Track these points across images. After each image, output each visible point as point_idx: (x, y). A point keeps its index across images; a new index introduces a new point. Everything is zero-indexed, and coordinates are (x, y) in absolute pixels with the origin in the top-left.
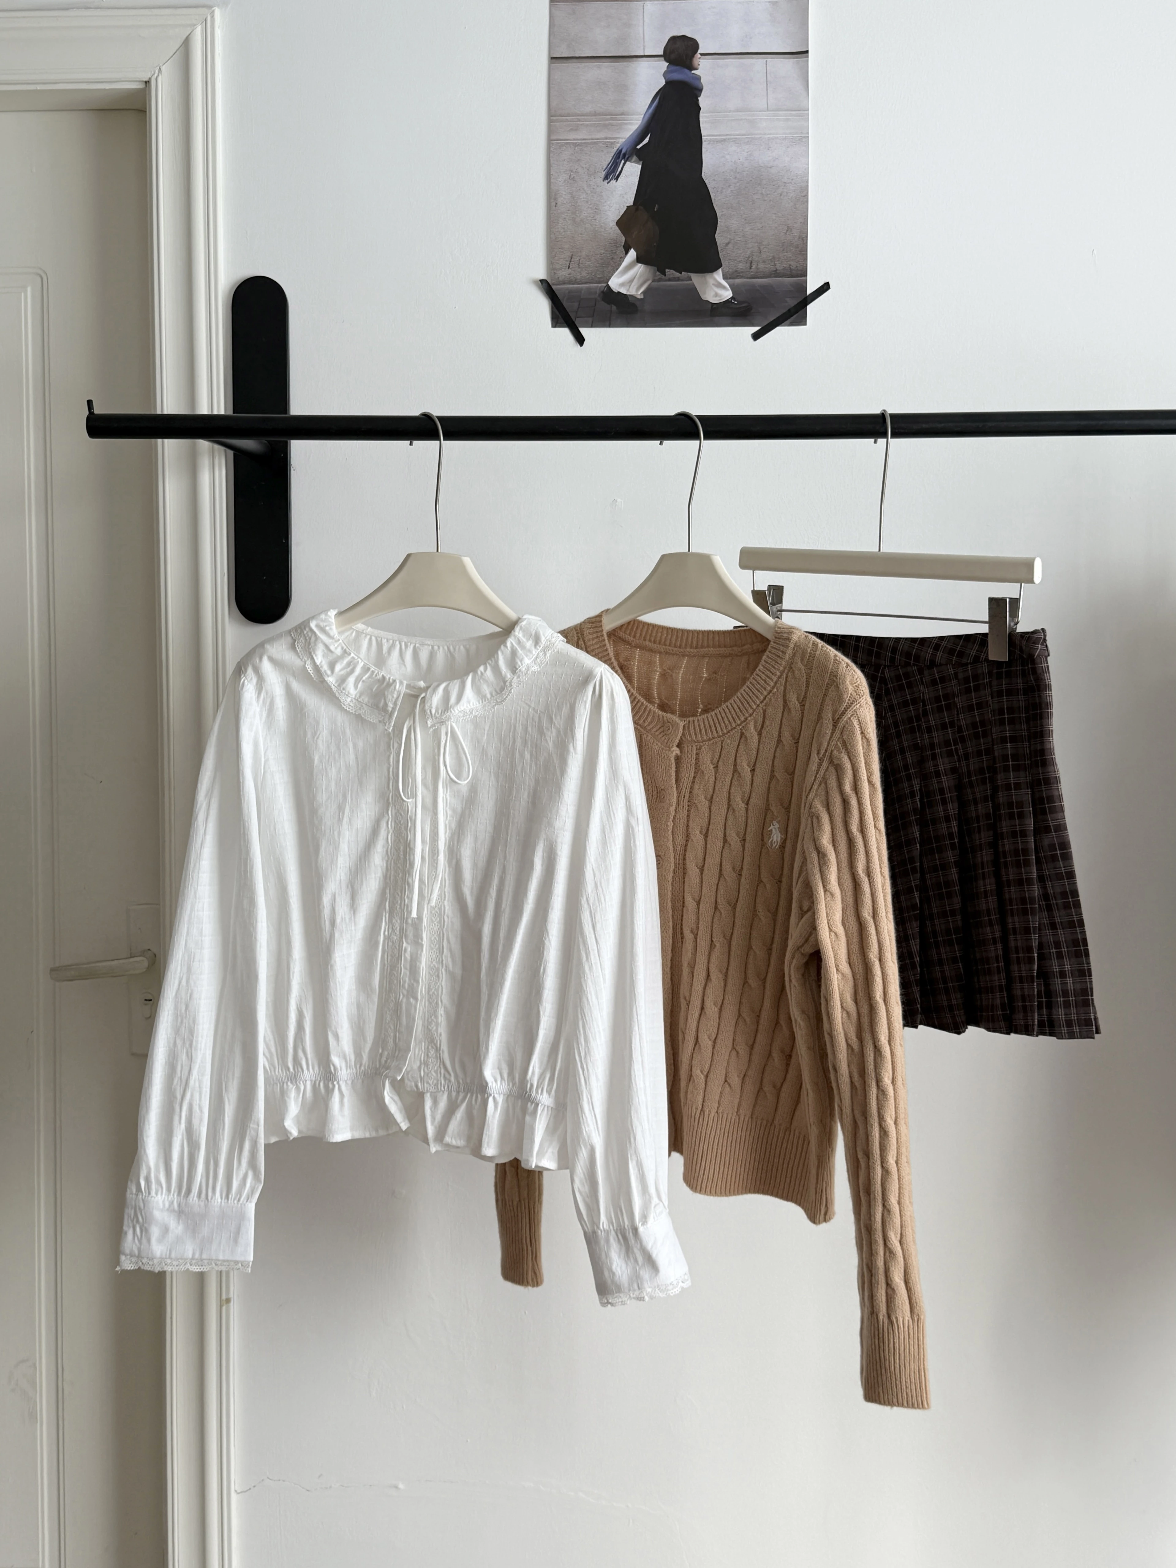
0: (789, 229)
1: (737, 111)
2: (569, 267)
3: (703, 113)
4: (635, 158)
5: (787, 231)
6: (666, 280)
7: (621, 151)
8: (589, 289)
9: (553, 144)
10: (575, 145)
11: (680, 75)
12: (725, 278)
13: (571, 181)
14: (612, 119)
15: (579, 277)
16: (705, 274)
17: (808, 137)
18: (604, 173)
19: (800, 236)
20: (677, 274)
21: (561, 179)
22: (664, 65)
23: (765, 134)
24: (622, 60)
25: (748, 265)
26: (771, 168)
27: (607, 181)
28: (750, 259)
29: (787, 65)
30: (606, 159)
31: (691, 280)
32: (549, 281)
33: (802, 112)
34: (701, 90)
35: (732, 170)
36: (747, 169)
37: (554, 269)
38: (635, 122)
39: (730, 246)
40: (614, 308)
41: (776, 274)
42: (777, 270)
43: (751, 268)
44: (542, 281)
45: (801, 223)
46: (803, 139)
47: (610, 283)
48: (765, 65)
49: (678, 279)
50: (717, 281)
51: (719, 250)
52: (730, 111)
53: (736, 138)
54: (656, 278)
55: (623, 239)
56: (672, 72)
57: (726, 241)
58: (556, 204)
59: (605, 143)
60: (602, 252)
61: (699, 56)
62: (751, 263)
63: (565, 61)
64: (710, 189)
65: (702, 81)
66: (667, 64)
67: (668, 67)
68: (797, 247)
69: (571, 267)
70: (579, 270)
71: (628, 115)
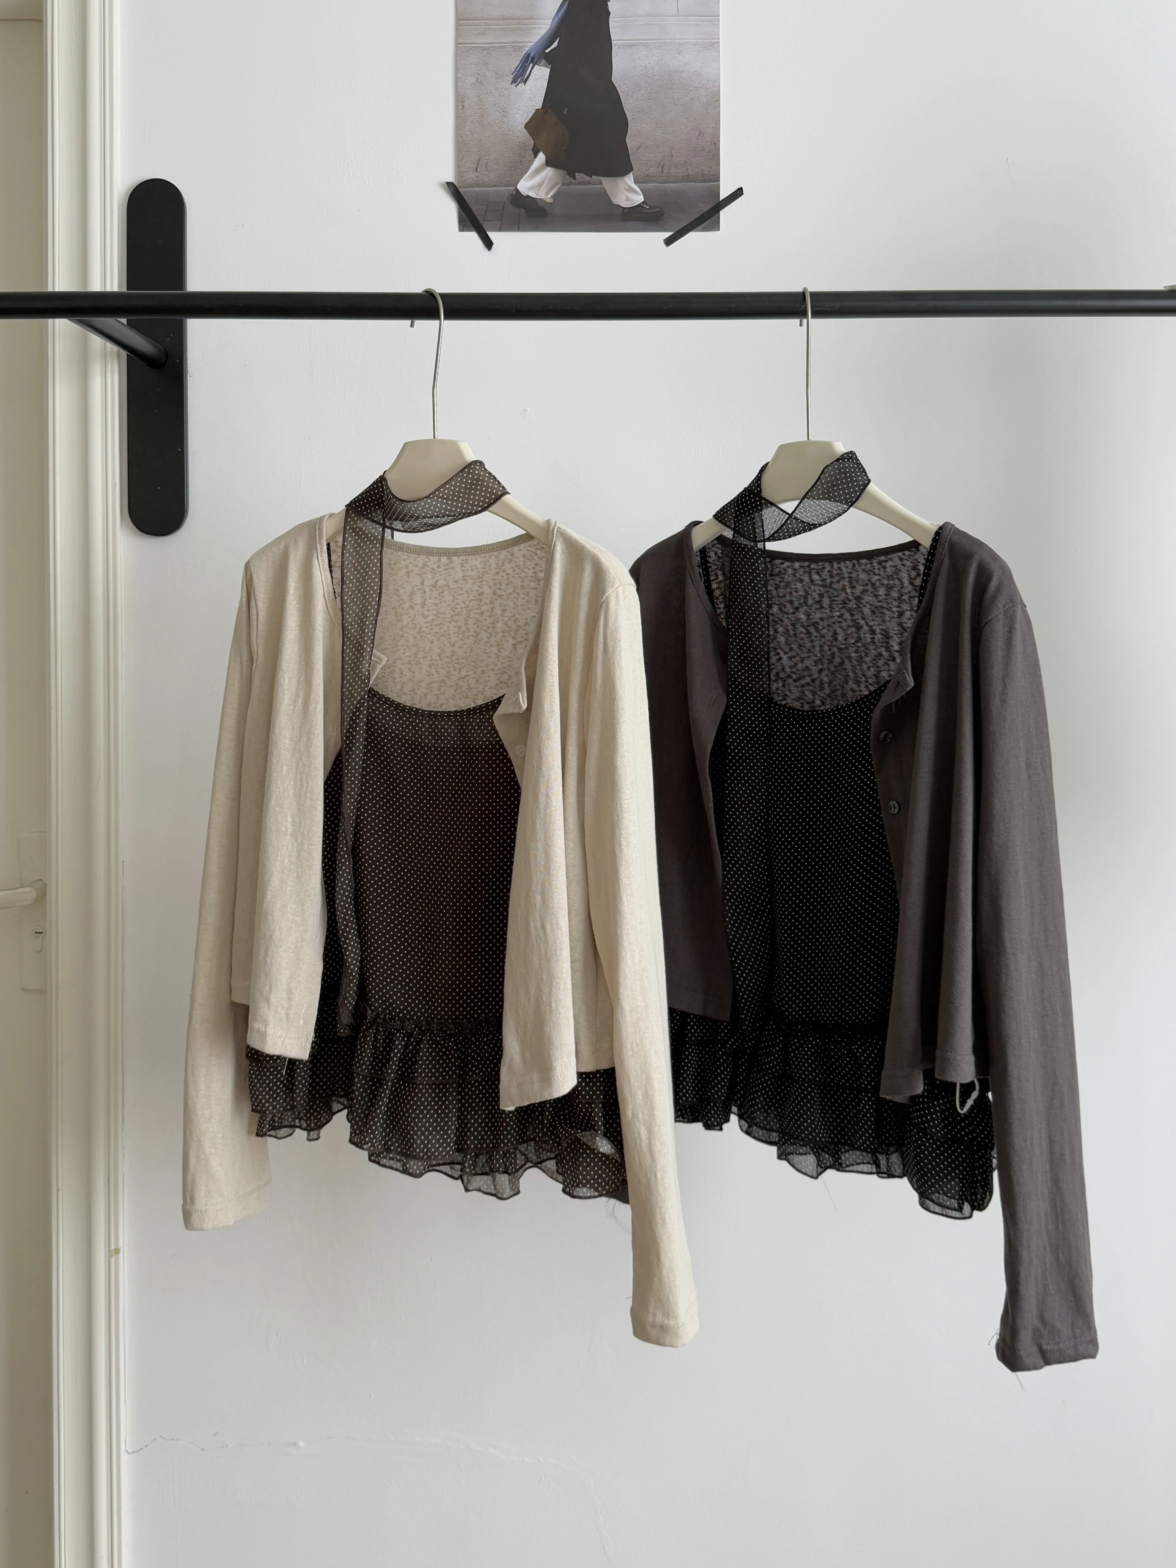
0: (701, 134)
1: (647, 15)
2: (476, 170)
3: (613, 17)
4: (543, 61)
5: (699, 135)
7: (529, 55)
8: (496, 191)
9: (460, 46)
10: (484, 49)
12: (636, 182)
13: (478, 85)
14: (520, 23)
15: (487, 180)
16: (616, 178)
17: (718, 43)
18: (512, 76)
19: (712, 141)
20: (588, 178)
21: (469, 82)
23: (676, 39)
25: (660, 169)
26: (681, 72)
27: (515, 84)
28: (662, 163)
30: (515, 62)
31: (601, 184)
32: (456, 185)
33: (714, 18)
35: (642, 74)
36: (657, 73)
37: (461, 172)
39: (640, 151)
40: (523, 211)
41: (688, 178)
42: (689, 175)
43: (662, 172)
44: (448, 184)
45: (713, 128)
46: (713, 45)
47: (518, 187)
50: (628, 185)
51: (630, 153)
52: (640, 16)
53: (646, 43)
54: (566, 182)
55: (532, 142)
58: (465, 107)
59: (513, 47)
60: (510, 155)
62: (663, 167)
64: (619, 92)
68: (709, 152)
69: (479, 169)
70: (487, 173)
71: (536, 18)
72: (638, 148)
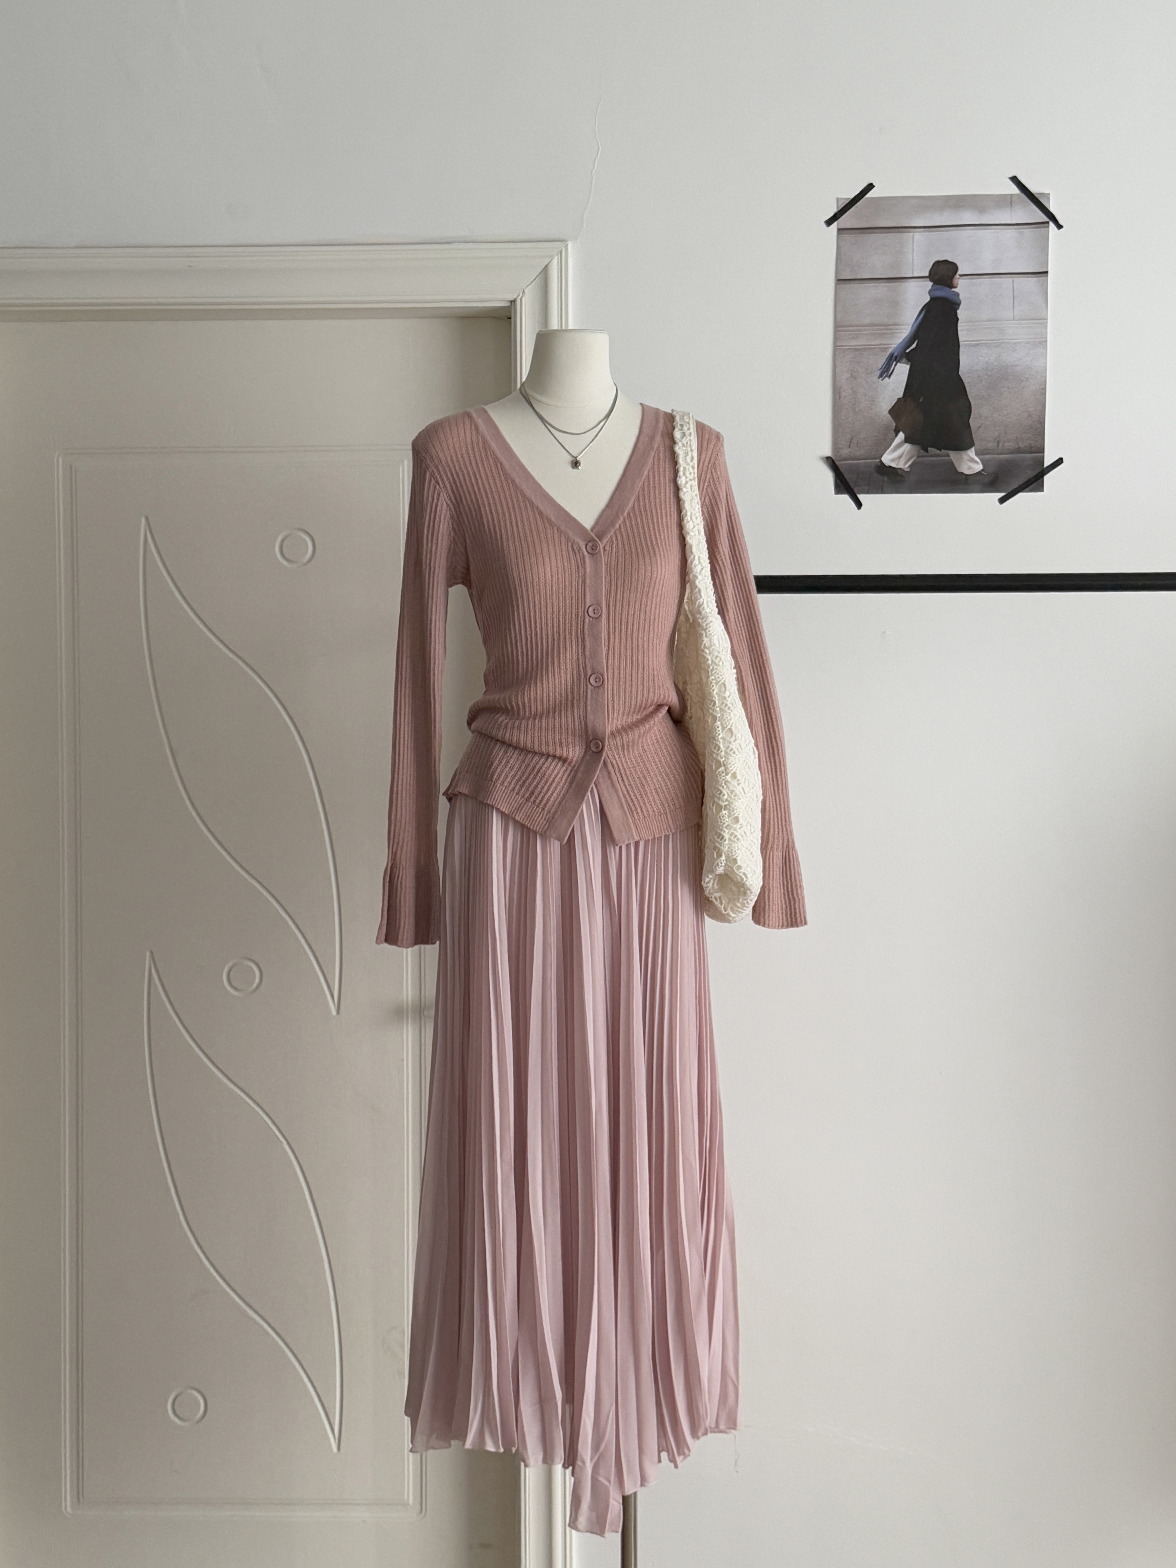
0: (1030, 415)
1: (989, 320)
2: (849, 447)
3: (961, 323)
4: (904, 360)
5: (1028, 416)
6: (927, 456)
7: (893, 354)
8: (865, 463)
9: (837, 349)
10: (857, 350)
11: (942, 292)
12: (977, 454)
13: (852, 379)
14: (886, 329)
15: (858, 454)
16: (961, 452)
17: (1046, 341)
18: (879, 372)
19: (1038, 421)
20: (938, 452)
21: (844, 376)
22: (929, 284)
23: (1012, 339)
24: (895, 280)
25: (996, 444)
26: (1016, 366)
27: (881, 379)
28: (998, 439)
29: (1031, 283)
30: (882, 361)
31: (948, 456)
32: (834, 459)
33: (1042, 321)
34: (959, 304)
35: (983, 368)
36: (996, 367)
37: (837, 448)
38: (905, 332)
39: (981, 430)
40: (886, 478)
41: (1019, 451)
42: (1019, 448)
43: (998, 446)
44: (828, 458)
45: (1040, 410)
46: (1043, 343)
47: (883, 459)
48: (1012, 283)
49: (938, 456)
50: (969, 456)
51: (973, 432)
52: (983, 321)
53: (987, 343)
54: (921, 454)
55: (894, 424)
56: (935, 290)
57: (978, 426)
58: (840, 397)
59: (880, 348)
60: (877, 434)
61: (958, 276)
62: (998, 442)
63: (848, 282)
64: (966, 384)
65: (961, 297)
66: (932, 284)
67: (932, 286)
68: (1036, 429)
69: (851, 446)
70: (857, 449)
71: (899, 325)
72: (980, 427)
